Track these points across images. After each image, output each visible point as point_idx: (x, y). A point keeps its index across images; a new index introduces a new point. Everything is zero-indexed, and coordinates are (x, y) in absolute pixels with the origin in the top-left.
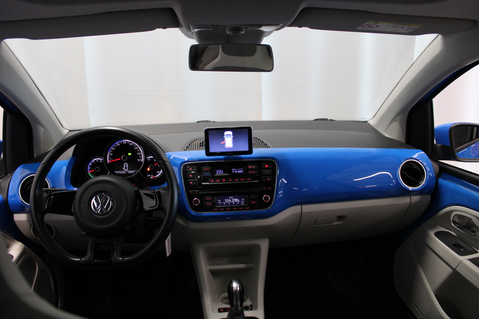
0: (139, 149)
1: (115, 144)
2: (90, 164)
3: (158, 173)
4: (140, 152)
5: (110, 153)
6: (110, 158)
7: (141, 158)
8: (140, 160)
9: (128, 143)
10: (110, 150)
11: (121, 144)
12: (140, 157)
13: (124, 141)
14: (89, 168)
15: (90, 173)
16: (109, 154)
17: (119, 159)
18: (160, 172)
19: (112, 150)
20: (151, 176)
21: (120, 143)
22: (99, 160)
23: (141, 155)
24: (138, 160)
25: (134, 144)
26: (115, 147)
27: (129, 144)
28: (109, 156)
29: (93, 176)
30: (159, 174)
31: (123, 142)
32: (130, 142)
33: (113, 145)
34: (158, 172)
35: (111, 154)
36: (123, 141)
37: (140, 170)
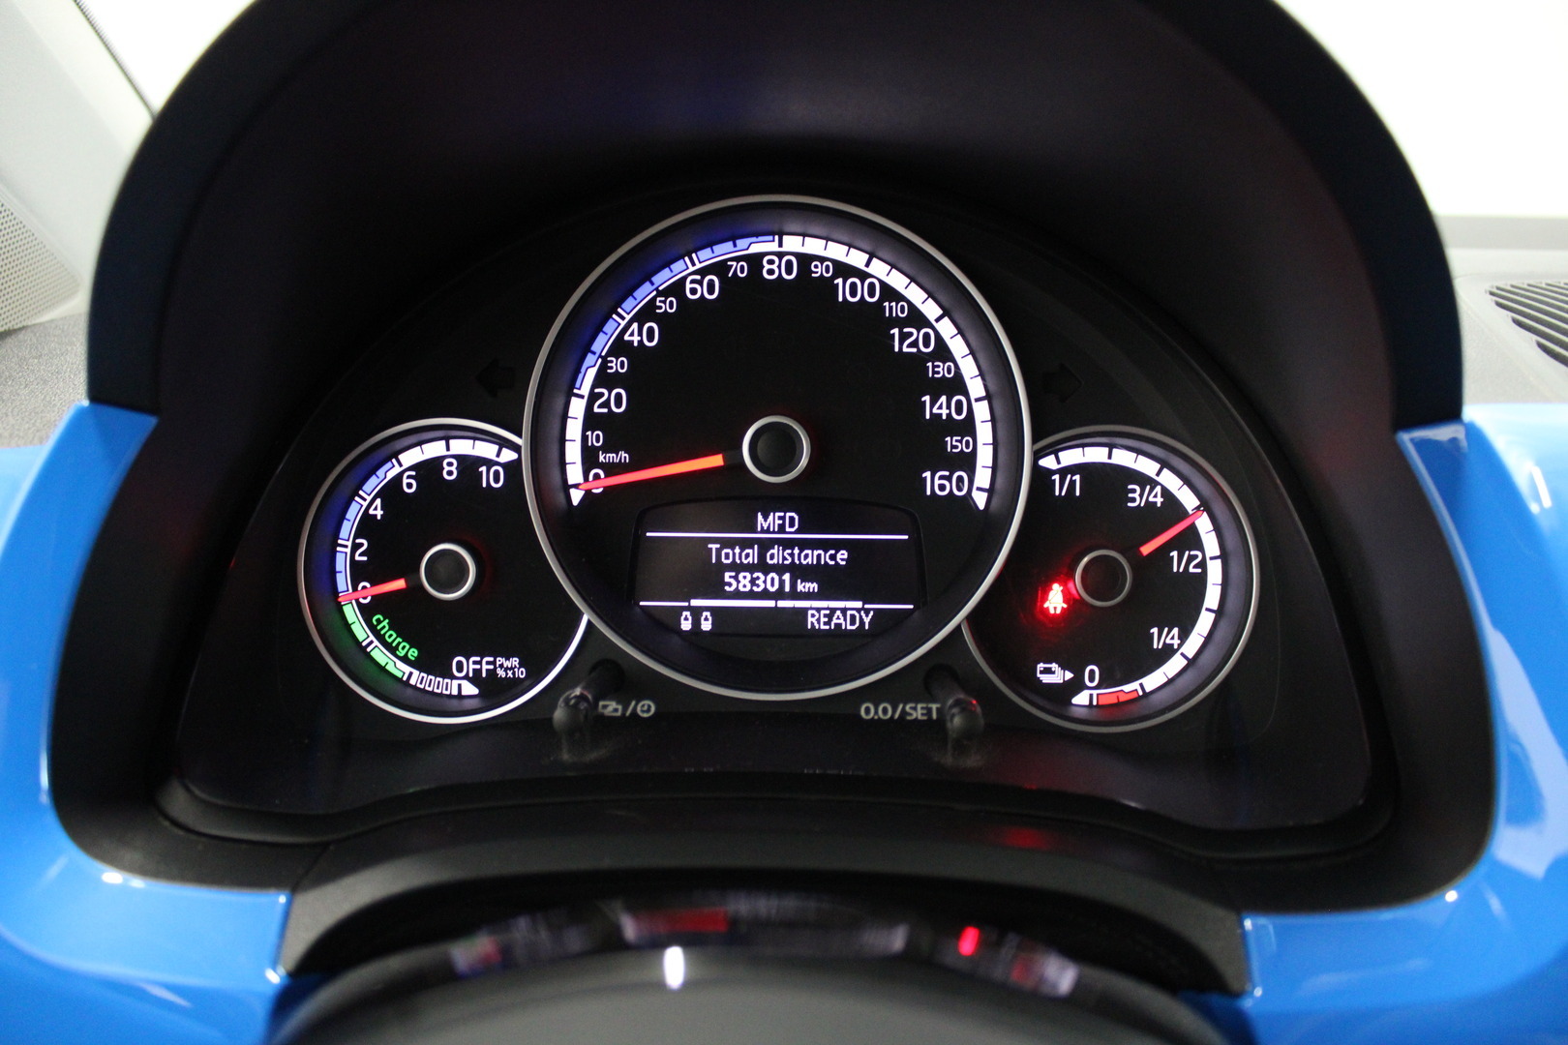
0: (943, 352)
1: (664, 278)
2: (367, 502)
3: (1168, 652)
4: (957, 385)
5: (603, 379)
6: (596, 438)
7: (968, 462)
8: (951, 487)
9: (818, 270)
10: (602, 343)
11: (729, 284)
12: (954, 444)
13: (773, 247)
14: (348, 547)
15: (366, 612)
16: (593, 397)
17: (716, 461)
18: (1184, 636)
19: (620, 347)
20: (1076, 686)
21: (719, 269)
22: (469, 465)
23: (968, 427)
24: (936, 483)
25: (889, 293)
26: (663, 320)
27: (827, 286)
28: (591, 421)
29: (392, 649)
30: (1174, 665)
31: (755, 261)
32: (843, 270)
33: (644, 293)
34: (1160, 638)
35: (618, 403)
36: (756, 248)
37: (969, 618)
